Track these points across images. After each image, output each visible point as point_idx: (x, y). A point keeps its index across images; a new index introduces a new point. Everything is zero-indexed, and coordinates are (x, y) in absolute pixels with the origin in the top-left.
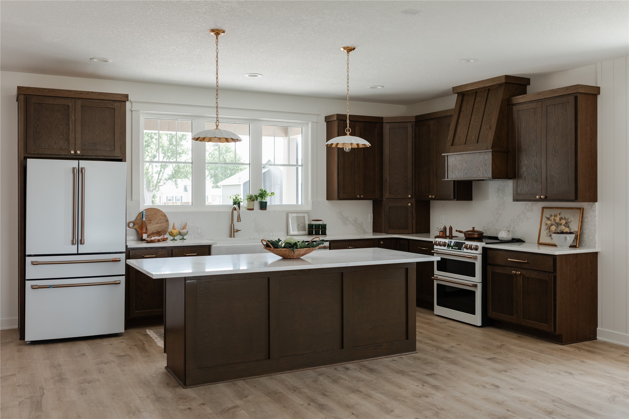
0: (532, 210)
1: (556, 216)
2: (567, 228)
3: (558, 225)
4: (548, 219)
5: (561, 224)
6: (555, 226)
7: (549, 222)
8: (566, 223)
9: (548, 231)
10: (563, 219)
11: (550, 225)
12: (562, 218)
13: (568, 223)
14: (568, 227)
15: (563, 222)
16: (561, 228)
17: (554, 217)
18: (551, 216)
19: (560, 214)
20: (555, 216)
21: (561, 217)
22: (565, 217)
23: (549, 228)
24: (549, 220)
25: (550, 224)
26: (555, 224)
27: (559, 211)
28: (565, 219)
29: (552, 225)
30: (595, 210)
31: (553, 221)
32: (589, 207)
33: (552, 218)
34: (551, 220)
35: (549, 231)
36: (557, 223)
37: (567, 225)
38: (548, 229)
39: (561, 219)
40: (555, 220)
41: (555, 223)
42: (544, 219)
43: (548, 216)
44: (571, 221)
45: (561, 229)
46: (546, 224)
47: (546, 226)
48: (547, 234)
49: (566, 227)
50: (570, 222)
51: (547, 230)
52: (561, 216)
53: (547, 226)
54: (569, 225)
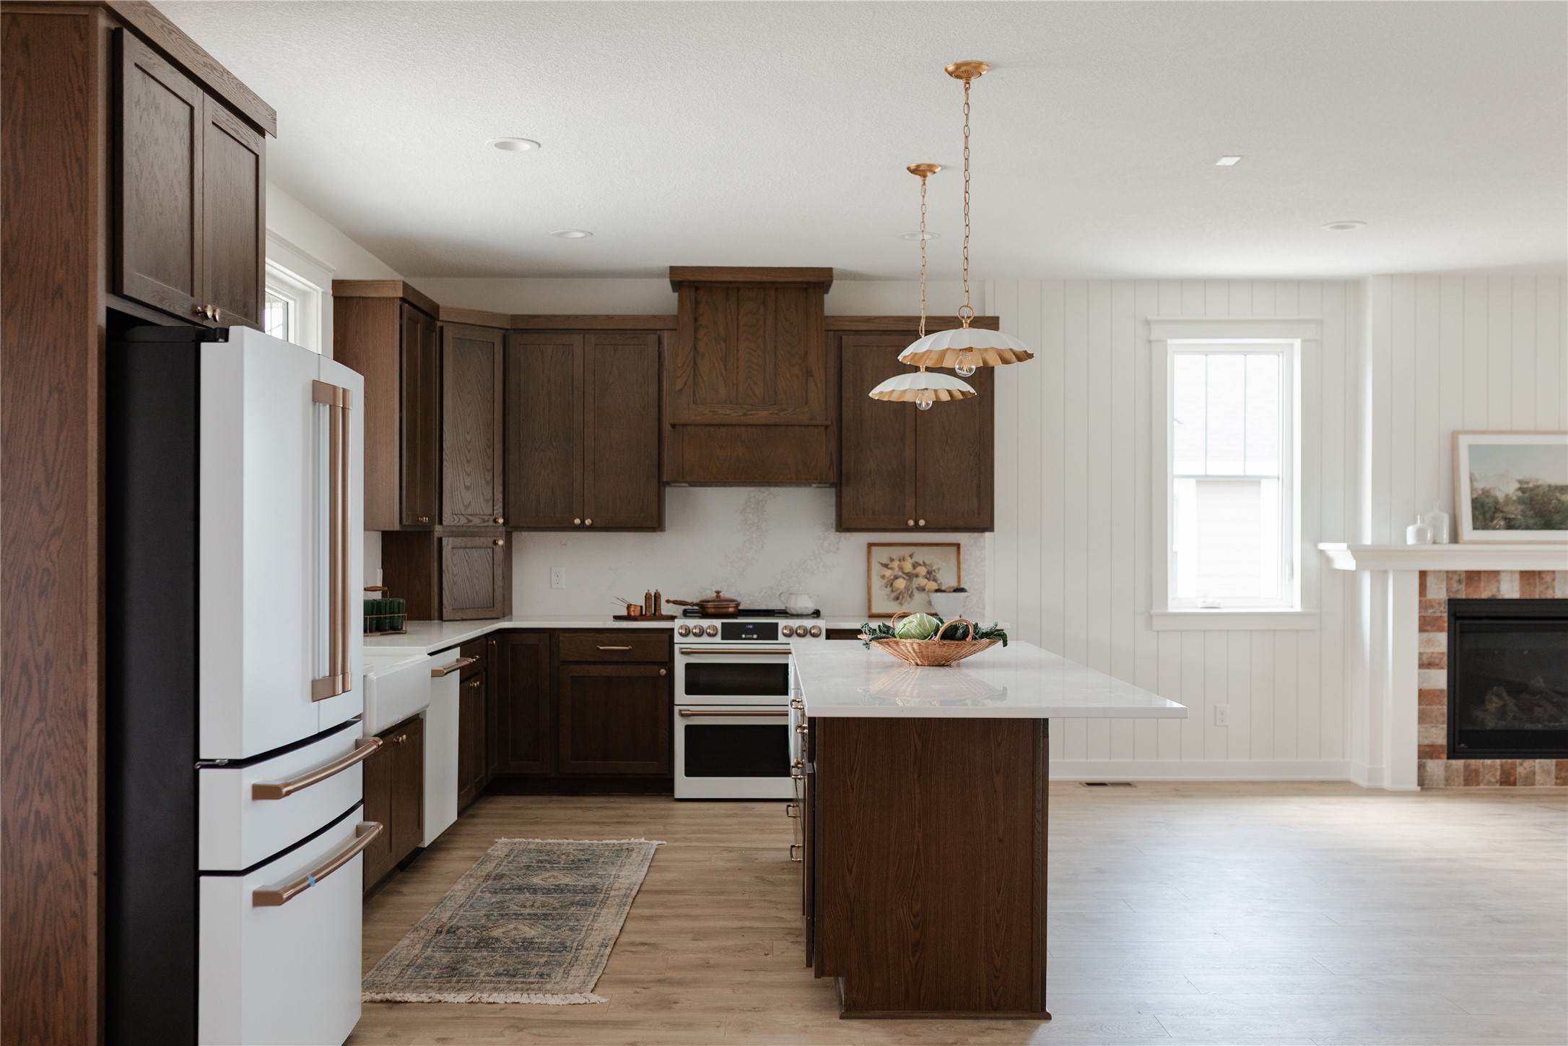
0: (838, 549)
1: (904, 560)
2: (931, 582)
3: (910, 576)
4: (886, 566)
5: (917, 576)
6: (904, 579)
7: (888, 573)
8: (929, 573)
9: (889, 589)
10: (920, 565)
11: (892, 577)
12: (917, 563)
13: (933, 573)
14: (935, 580)
15: (922, 571)
16: (917, 583)
17: (899, 562)
18: (892, 560)
19: (911, 556)
20: (902, 559)
21: (916, 561)
22: (924, 562)
23: (891, 585)
24: (889, 569)
25: (890, 576)
26: (905, 576)
27: (909, 550)
28: (925, 564)
29: (896, 578)
30: (984, 547)
31: (897, 569)
32: (972, 542)
33: (895, 564)
34: (891, 569)
35: (892, 591)
36: (907, 574)
37: (930, 575)
38: (889, 586)
39: (915, 565)
40: (901, 568)
41: (903, 573)
42: (876, 568)
43: (885, 561)
44: (939, 569)
45: (919, 584)
46: (883, 577)
47: (881, 579)
48: (888, 596)
49: (929, 580)
50: (936, 571)
51: (886, 587)
52: (915, 559)
53: (885, 581)
54: (935, 576)
